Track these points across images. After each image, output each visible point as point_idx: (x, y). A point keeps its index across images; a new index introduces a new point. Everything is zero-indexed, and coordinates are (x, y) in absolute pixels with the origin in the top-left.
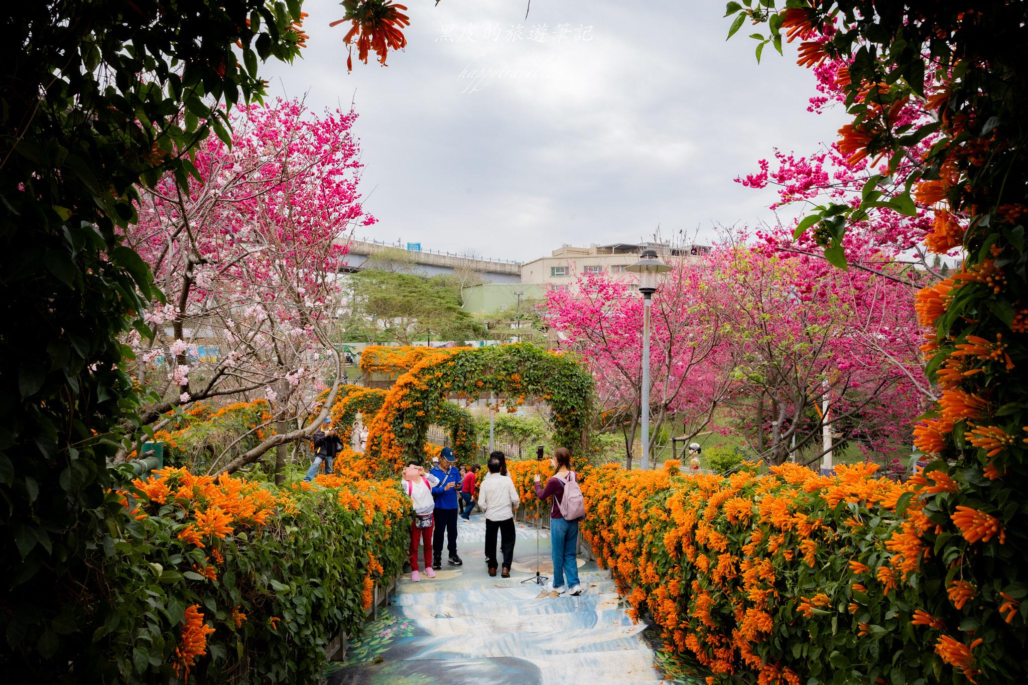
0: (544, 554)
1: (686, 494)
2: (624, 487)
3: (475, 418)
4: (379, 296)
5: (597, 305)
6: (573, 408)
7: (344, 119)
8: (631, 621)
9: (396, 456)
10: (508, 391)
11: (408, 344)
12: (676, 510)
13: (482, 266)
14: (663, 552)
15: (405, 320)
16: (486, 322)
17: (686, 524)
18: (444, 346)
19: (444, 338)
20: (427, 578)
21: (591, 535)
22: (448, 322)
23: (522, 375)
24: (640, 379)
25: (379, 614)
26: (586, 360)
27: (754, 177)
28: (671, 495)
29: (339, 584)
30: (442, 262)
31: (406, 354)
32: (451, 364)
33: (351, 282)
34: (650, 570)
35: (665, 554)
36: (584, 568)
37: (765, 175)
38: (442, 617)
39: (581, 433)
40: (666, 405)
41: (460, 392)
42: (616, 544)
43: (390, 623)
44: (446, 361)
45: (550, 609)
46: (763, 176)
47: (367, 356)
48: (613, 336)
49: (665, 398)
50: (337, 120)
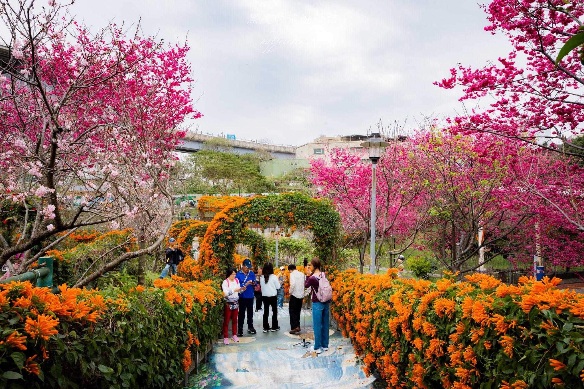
0: (309, 326)
1: (404, 293)
2: (360, 286)
3: (267, 239)
4: (209, 166)
5: (342, 169)
6: (327, 234)
7: (180, 51)
8: (365, 374)
9: (214, 264)
10: (286, 223)
11: (227, 195)
12: (397, 304)
13: (272, 148)
14: (388, 331)
15: (226, 180)
16: (274, 181)
17: (405, 314)
18: (249, 196)
19: (249, 191)
20: (233, 342)
21: (338, 316)
22: (251, 182)
23: (294, 213)
24: (369, 215)
25: (200, 368)
26: (335, 203)
27: (447, 81)
28: (393, 293)
29: (164, 357)
30: (248, 146)
31: (225, 201)
32: (249, 206)
33: (193, 157)
34: (378, 343)
35: (389, 333)
36: (333, 336)
37: (454, 79)
38: (241, 371)
39: (332, 250)
40: (386, 232)
41: (255, 224)
42: (355, 323)
43: (206, 375)
44: (246, 204)
45: (312, 365)
46: (453, 80)
47: (202, 202)
48: (352, 189)
49: (385, 228)
50: (176, 51)
